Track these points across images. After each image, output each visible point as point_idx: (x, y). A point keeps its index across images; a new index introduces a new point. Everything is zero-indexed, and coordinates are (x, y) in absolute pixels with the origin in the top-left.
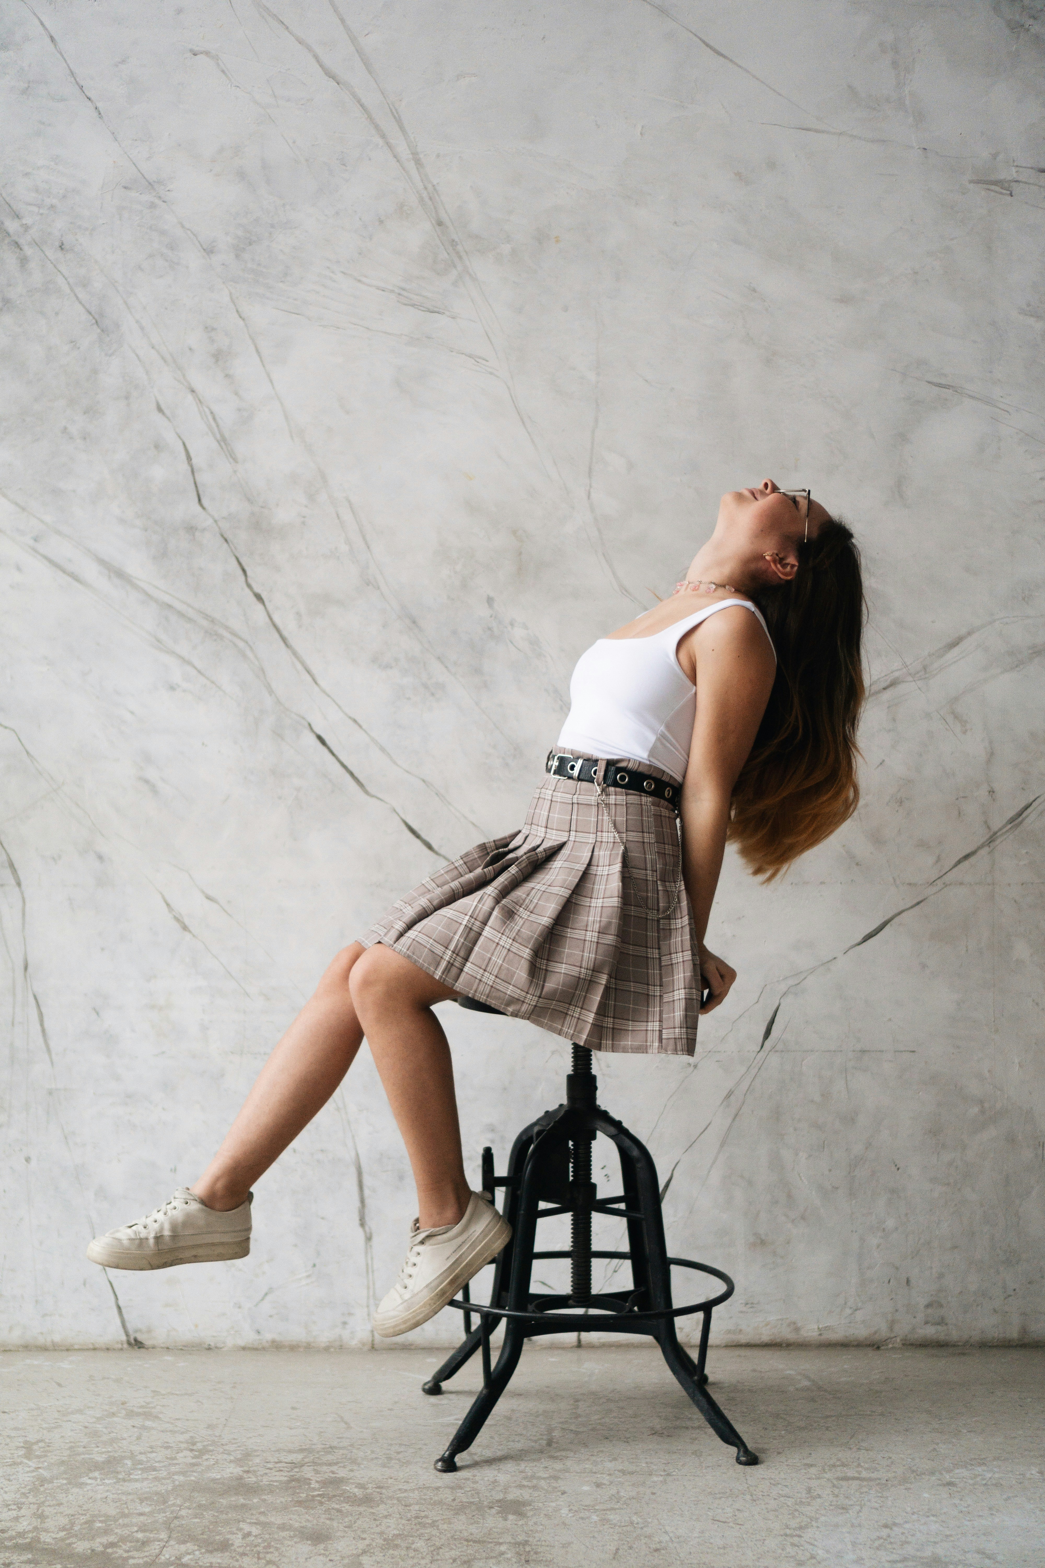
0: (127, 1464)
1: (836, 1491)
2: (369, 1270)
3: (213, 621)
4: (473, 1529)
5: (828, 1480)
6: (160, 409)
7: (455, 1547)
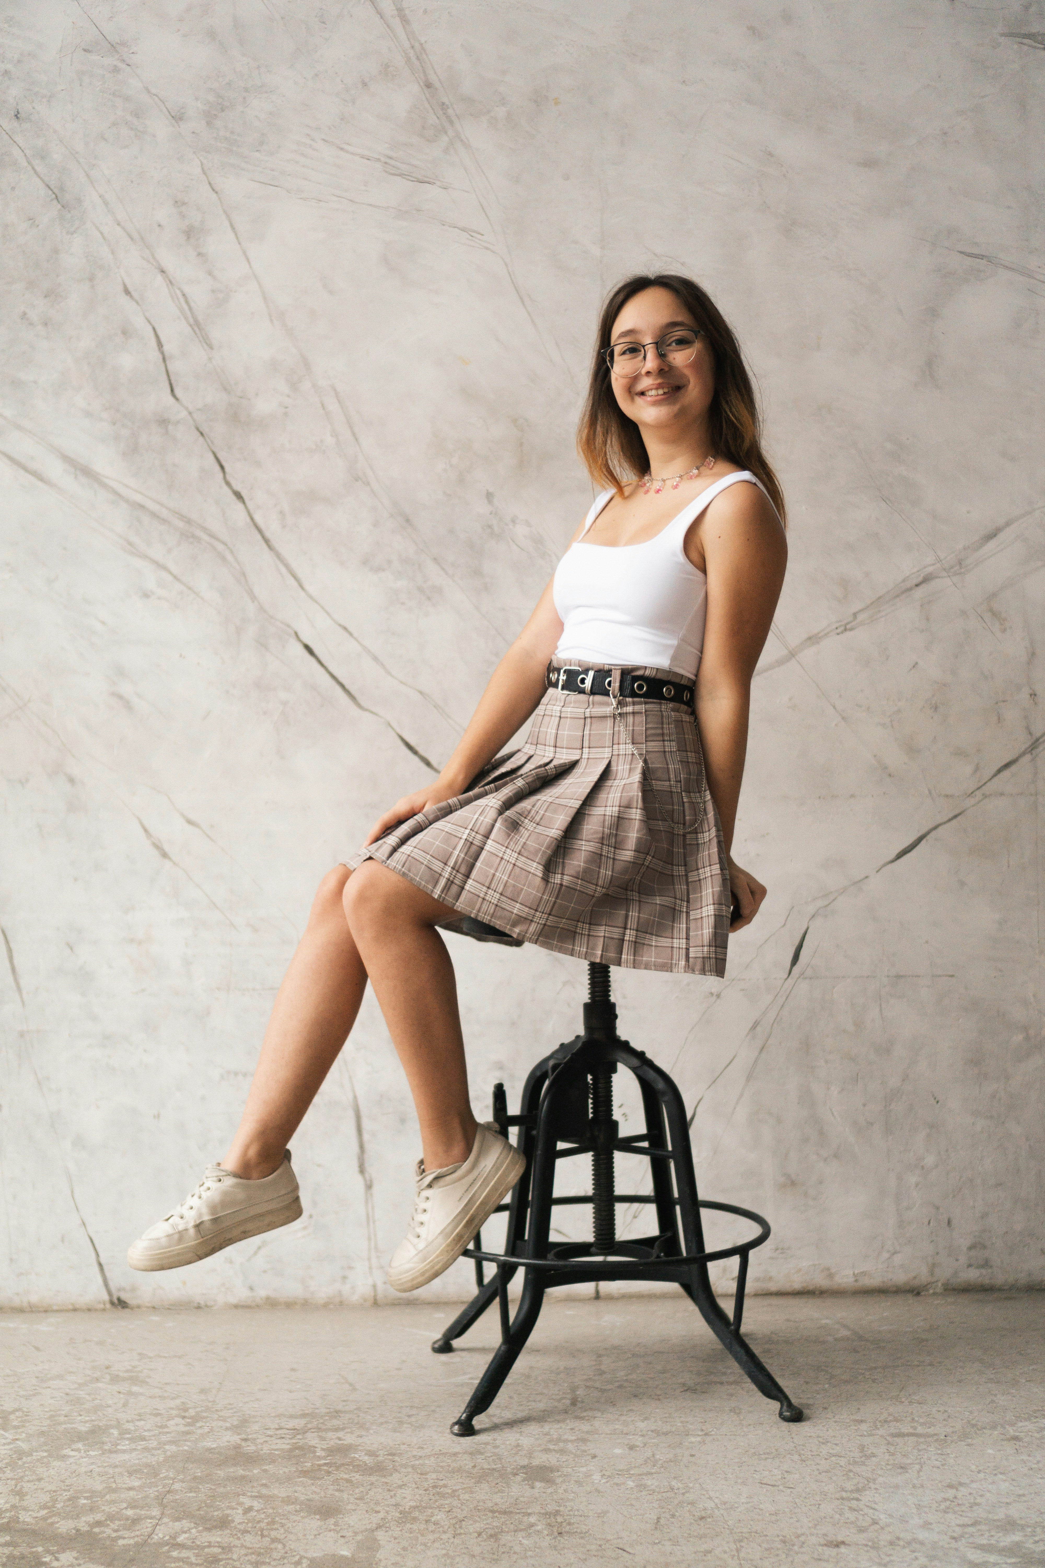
0: (113, 1434)
1: (892, 1449)
2: (369, 1219)
3: (189, 522)
4: (497, 1498)
5: (882, 1436)
6: (127, 292)
7: (479, 1519)
